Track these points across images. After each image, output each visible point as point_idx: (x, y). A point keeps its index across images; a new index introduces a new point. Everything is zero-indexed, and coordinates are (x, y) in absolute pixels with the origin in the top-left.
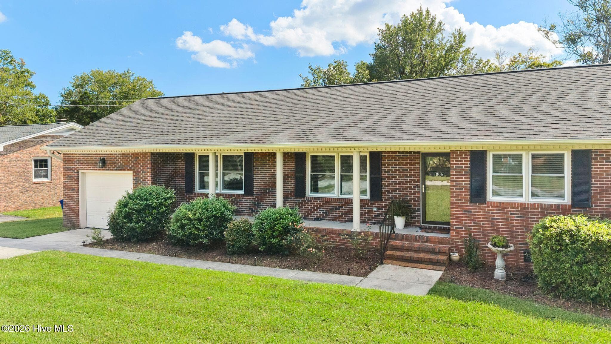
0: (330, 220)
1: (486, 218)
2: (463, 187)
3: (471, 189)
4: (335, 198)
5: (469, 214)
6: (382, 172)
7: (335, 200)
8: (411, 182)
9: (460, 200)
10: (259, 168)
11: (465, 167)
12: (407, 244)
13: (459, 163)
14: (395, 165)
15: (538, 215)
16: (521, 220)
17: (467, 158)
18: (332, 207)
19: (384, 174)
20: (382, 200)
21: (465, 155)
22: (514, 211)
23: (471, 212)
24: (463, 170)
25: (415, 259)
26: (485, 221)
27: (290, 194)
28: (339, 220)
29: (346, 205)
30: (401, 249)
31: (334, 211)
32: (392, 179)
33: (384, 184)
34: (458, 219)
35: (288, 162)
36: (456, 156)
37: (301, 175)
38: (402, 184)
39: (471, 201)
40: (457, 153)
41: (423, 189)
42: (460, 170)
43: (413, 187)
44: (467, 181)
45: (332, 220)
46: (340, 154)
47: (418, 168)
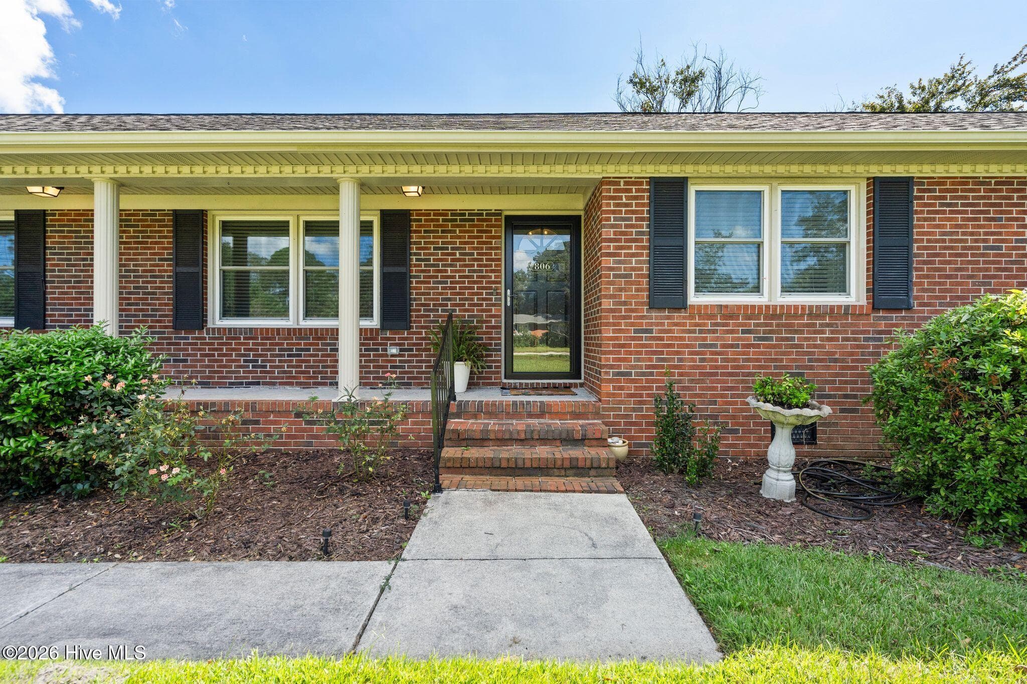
0: (274, 384)
1: (687, 346)
2: (633, 269)
3: (653, 277)
4: (289, 330)
5: (647, 339)
6: (411, 260)
7: (289, 334)
8: (481, 282)
9: (625, 303)
10: (62, 254)
11: (637, 219)
12: (492, 424)
13: (624, 209)
14: (443, 243)
15: (802, 332)
16: (765, 346)
17: (642, 198)
18: (280, 350)
19: (415, 266)
20: (411, 327)
21: (637, 191)
22: (750, 325)
23: (651, 331)
24: (632, 226)
25: (528, 465)
26: (683, 353)
27: (160, 321)
28: (298, 384)
29: (318, 344)
30: (481, 441)
31: (285, 361)
32: (437, 277)
33: (416, 288)
34: (619, 353)
35: (154, 237)
36: (616, 191)
37: (191, 270)
38: (461, 288)
39: (652, 307)
40: (618, 184)
41: (509, 299)
42: (626, 226)
43: (487, 294)
44: (642, 255)
45: (281, 384)
46: (304, 218)
47: (497, 248)
